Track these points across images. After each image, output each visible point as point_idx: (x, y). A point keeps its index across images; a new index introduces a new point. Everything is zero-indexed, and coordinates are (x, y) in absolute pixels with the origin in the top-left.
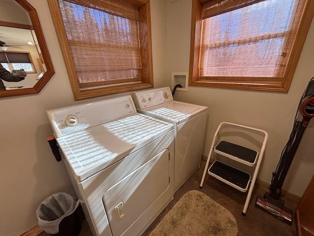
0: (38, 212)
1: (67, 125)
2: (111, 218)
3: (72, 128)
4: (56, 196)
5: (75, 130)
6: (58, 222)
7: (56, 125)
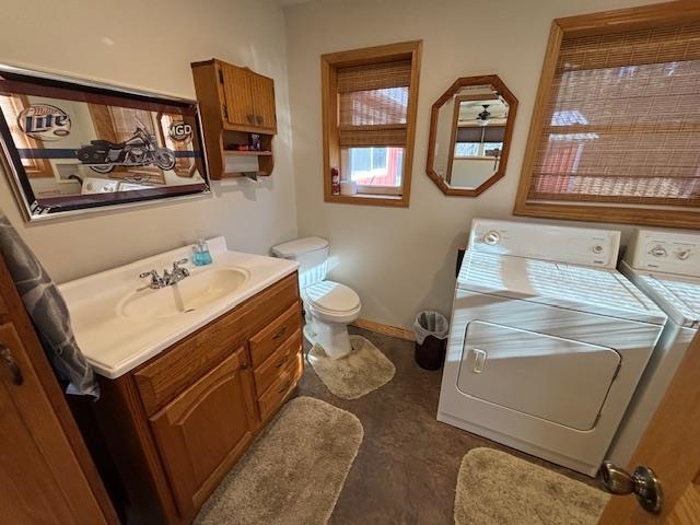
0: (419, 316)
1: (483, 241)
2: (465, 358)
3: (487, 247)
4: (437, 315)
5: (489, 250)
6: (427, 333)
7: (473, 237)
